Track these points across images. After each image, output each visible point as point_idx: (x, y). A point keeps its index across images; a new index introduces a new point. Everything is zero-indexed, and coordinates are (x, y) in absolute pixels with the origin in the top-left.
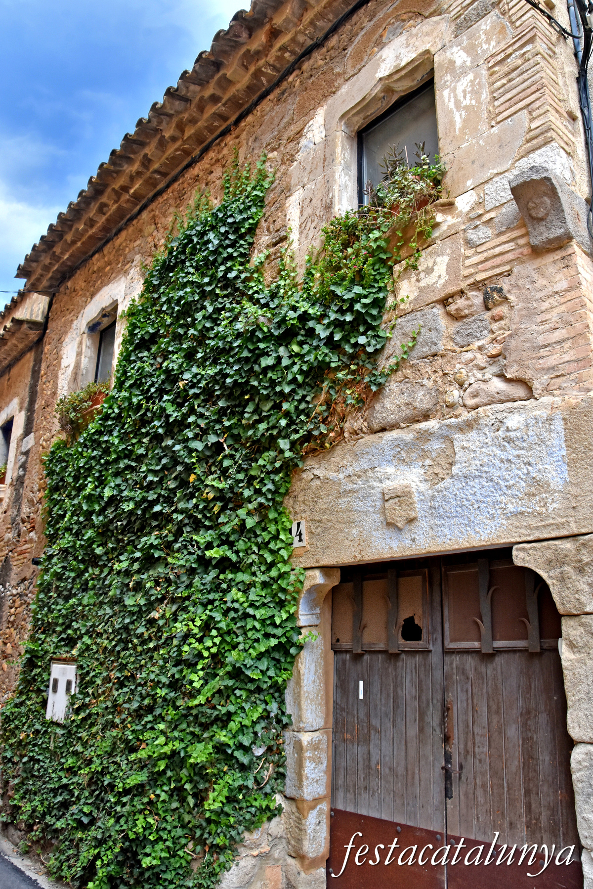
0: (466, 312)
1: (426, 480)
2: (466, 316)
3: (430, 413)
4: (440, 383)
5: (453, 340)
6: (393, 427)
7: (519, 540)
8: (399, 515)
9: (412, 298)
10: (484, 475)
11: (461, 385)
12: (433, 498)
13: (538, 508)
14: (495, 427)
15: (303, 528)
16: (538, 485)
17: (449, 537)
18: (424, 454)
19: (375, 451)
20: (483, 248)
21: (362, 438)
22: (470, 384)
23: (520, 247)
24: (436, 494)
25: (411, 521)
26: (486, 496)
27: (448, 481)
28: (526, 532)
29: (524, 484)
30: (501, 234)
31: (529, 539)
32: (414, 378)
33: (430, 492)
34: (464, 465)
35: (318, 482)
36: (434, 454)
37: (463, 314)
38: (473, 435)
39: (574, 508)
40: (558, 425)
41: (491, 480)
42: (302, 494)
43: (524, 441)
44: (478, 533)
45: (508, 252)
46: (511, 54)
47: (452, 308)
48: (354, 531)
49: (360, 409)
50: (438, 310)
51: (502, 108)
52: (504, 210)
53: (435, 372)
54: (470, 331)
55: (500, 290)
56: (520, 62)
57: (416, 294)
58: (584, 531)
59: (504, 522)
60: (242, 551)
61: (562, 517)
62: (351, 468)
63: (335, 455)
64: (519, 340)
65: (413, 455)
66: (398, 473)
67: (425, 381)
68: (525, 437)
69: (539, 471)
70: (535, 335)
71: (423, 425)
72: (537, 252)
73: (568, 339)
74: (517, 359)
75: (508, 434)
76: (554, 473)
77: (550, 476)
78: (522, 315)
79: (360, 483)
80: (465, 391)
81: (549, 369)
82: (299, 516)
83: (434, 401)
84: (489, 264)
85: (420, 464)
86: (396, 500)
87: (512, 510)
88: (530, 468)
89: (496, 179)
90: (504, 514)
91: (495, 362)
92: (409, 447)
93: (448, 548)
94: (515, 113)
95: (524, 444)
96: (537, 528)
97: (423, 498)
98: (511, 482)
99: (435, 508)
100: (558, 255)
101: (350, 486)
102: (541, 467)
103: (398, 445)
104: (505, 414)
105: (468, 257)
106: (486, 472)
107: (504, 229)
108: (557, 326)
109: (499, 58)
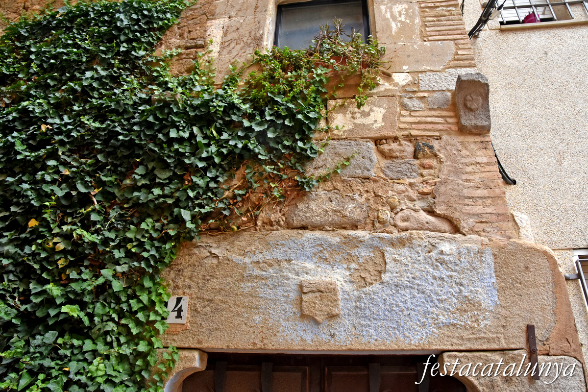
0: (398, 154)
1: (351, 282)
2: (397, 157)
3: (359, 223)
4: (372, 201)
5: (383, 171)
6: (315, 227)
7: (451, 348)
8: (319, 309)
9: (346, 128)
10: (416, 287)
11: (392, 209)
12: (359, 299)
13: (470, 323)
14: (427, 249)
15: (184, 304)
16: (469, 304)
17: (375, 337)
18: (350, 258)
19: (292, 244)
20: (417, 114)
21: (277, 230)
22: (402, 210)
23: (448, 123)
24: (363, 296)
25: (332, 316)
26: (417, 305)
27: (377, 286)
28: (458, 342)
29: (456, 301)
30: (432, 109)
31: (461, 348)
32: (344, 191)
33: (356, 293)
34: (395, 274)
35: (215, 261)
36: (361, 260)
37: (394, 155)
38: (405, 251)
39: (504, 326)
40: (489, 259)
41: (423, 293)
42: (190, 269)
43: (457, 265)
44: (408, 337)
45: (438, 123)
46: (438, 7)
47: (385, 147)
48: (257, 317)
49: (279, 203)
50: (371, 145)
51: (433, 33)
52: (435, 95)
53: (367, 191)
54: (400, 169)
55: (431, 148)
56: (447, 13)
57: (351, 127)
58: (513, 346)
59: (435, 330)
60: (98, 315)
61: (493, 333)
62: (261, 256)
63: (241, 239)
64: (448, 188)
65: (336, 256)
66: (319, 269)
67: (356, 197)
68: (458, 262)
69: (471, 291)
70: (461, 187)
71: (352, 233)
72: (462, 130)
73: (489, 197)
74: (446, 201)
75: (441, 257)
76: (485, 296)
77: (480, 297)
78: (449, 170)
79: (272, 271)
80: (396, 214)
81: (474, 215)
82: (180, 291)
83: (365, 215)
84: (422, 126)
85: (345, 266)
86: (318, 294)
87: (444, 321)
88: (462, 288)
89: (428, 73)
90: (435, 324)
91: (423, 198)
92: (335, 249)
93: (373, 348)
94: (444, 40)
95: (457, 268)
96: (469, 340)
97: (346, 297)
98: (444, 297)
99: (360, 309)
100: (478, 139)
101: (257, 272)
102: (473, 289)
103: (321, 245)
104: (437, 241)
105: (403, 116)
106: (418, 285)
107: (436, 107)
108: (479, 186)
109: (430, 5)
